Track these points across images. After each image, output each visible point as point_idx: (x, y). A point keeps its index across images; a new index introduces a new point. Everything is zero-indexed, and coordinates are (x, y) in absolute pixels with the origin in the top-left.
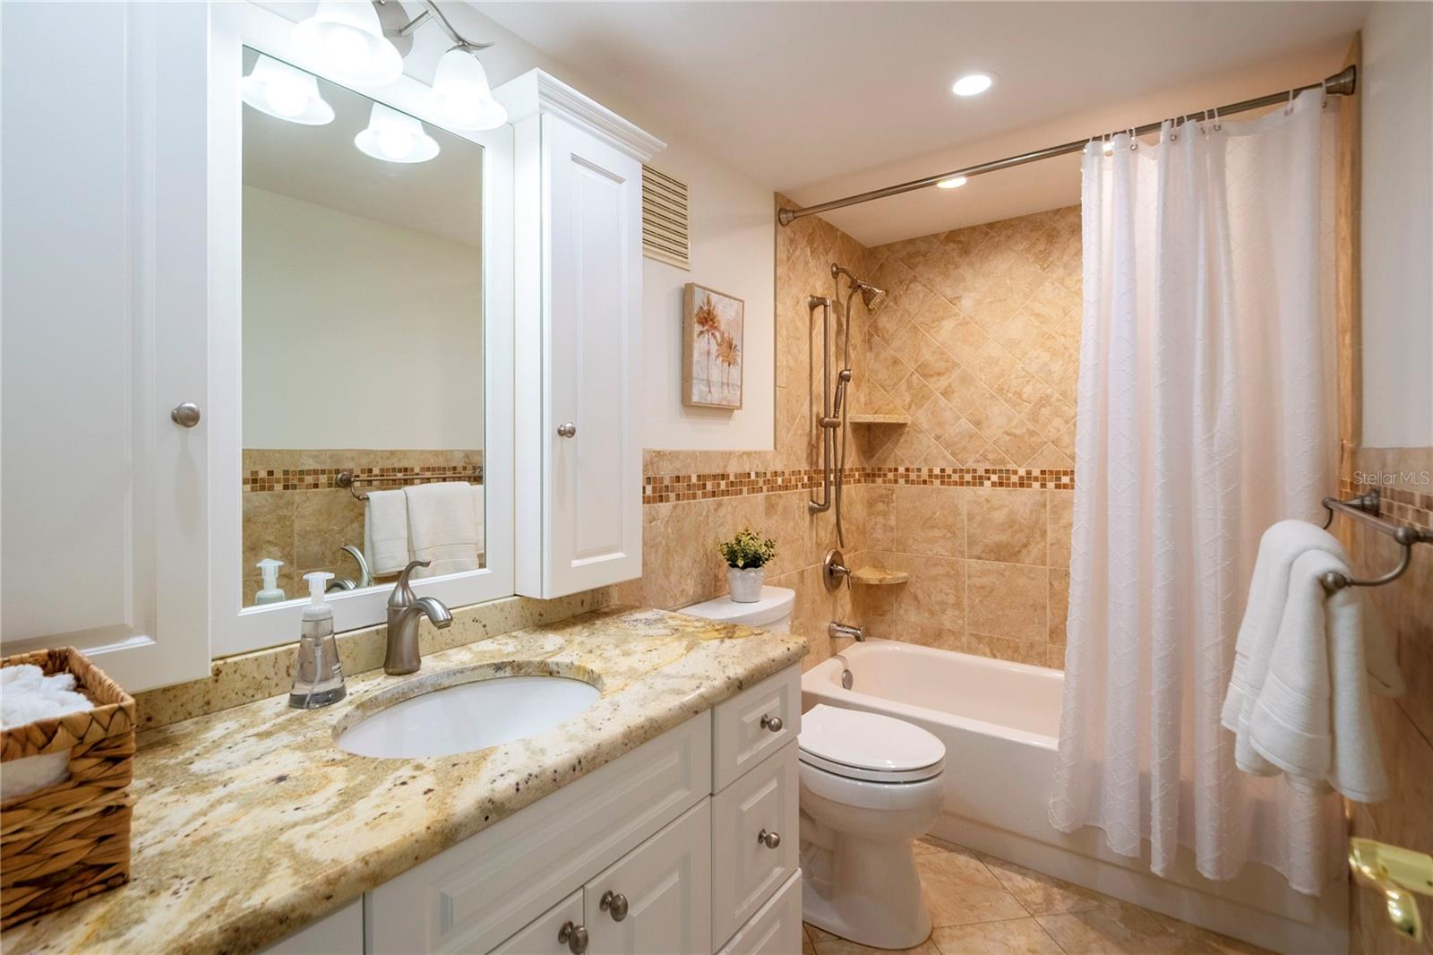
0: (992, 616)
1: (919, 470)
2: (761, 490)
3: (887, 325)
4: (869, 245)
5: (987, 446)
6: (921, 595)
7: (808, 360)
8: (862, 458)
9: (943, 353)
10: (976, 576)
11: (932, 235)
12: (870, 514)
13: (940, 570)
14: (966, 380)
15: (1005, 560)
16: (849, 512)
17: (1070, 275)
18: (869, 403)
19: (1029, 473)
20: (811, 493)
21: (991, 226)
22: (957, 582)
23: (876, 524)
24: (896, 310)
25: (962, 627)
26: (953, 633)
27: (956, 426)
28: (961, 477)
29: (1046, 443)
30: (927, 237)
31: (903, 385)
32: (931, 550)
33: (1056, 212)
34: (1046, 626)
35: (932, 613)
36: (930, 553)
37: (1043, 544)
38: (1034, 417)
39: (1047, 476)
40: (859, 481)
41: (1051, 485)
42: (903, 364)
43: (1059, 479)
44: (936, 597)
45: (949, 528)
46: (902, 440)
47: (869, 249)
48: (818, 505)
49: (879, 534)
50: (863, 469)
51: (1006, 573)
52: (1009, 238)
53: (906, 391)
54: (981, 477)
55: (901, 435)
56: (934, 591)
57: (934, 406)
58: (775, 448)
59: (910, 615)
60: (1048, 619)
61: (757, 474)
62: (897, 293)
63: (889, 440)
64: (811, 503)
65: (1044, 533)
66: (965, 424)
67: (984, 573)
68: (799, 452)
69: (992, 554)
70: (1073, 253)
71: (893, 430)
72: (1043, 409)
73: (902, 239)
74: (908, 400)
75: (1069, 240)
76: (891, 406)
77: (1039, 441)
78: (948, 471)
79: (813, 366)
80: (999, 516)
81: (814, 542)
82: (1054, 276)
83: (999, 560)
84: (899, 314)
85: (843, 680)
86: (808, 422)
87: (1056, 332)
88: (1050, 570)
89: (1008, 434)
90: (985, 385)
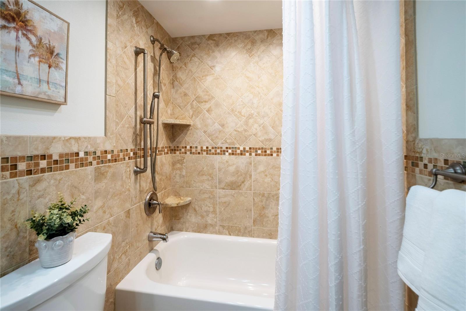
0: (229, 216)
1: (196, 147)
2: (91, 163)
3: (181, 77)
4: (173, 36)
5: (227, 136)
6: (197, 208)
7: (134, 84)
8: (169, 141)
9: (207, 92)
10: (222, 198)
11: (202, 35)
12: (173, 169)
13: (206, 196)
14: (217, 105)
15: (234, 189)
16: (161, 170)
17: (261, 60)
18: (172, 114)
19: (244, 149)
20: (136, 163)
21: (228, 34)
22: (214, 201)
23: (176, 174)
24: (186, 69)
25: (216, 222)
26: (212, 225)
27: (213, 127)
28: (216, 151)
29: (252, 135)
30: (200, 36)
31: (189, 107)
32: (202, 186)
33: (255, 32)
34: (251, 218)
35: (203, 217)
36: (202, 188)
37: (250, 181)
38: (246, 123)
39: (252, 150)
40: (167, 153)
41: (253, 154)
42: (189, 96)
43: (257, 151)
44: (204, 208)
45: (210, 175)
46: (189, 133)
47: (173, 38)
48: (140, 168)
49: (178, 179)
50: (170, 147)
51: (235, 195)
52: (235, 41)
53: (190, 109)
54: (224, 151)
55: (188, 130)
56: (203, 206)
57: (203, 117)
58: (105, 135)
59: (192, 218)
60: (252, 216)
61: (86, 153)
62: (186, 61)
63: (182, 133)
64: (135, 168)
65: (251, 176)
66: (217, 126)
67: (226, 196)
68: (127, 138)
69: (229, 187)
70: (261, 51)
71: (184, 128)
72: (250, 120)
73: (189, 36)
74: (191, 113)
75: (260, 45)
76: (183, 116)
77: (249, 134)
78: (210, 148)
79: (138, 88)
80: (232, 169)
81: (138, 190)
82: (254, 60)
83: (232, 189)
84: (187, 71)
85: (156, 265)
86: (134, 120)
87: (255, 85)
88: (253, 193)
89: (236, 131)
90: (226, 108)
